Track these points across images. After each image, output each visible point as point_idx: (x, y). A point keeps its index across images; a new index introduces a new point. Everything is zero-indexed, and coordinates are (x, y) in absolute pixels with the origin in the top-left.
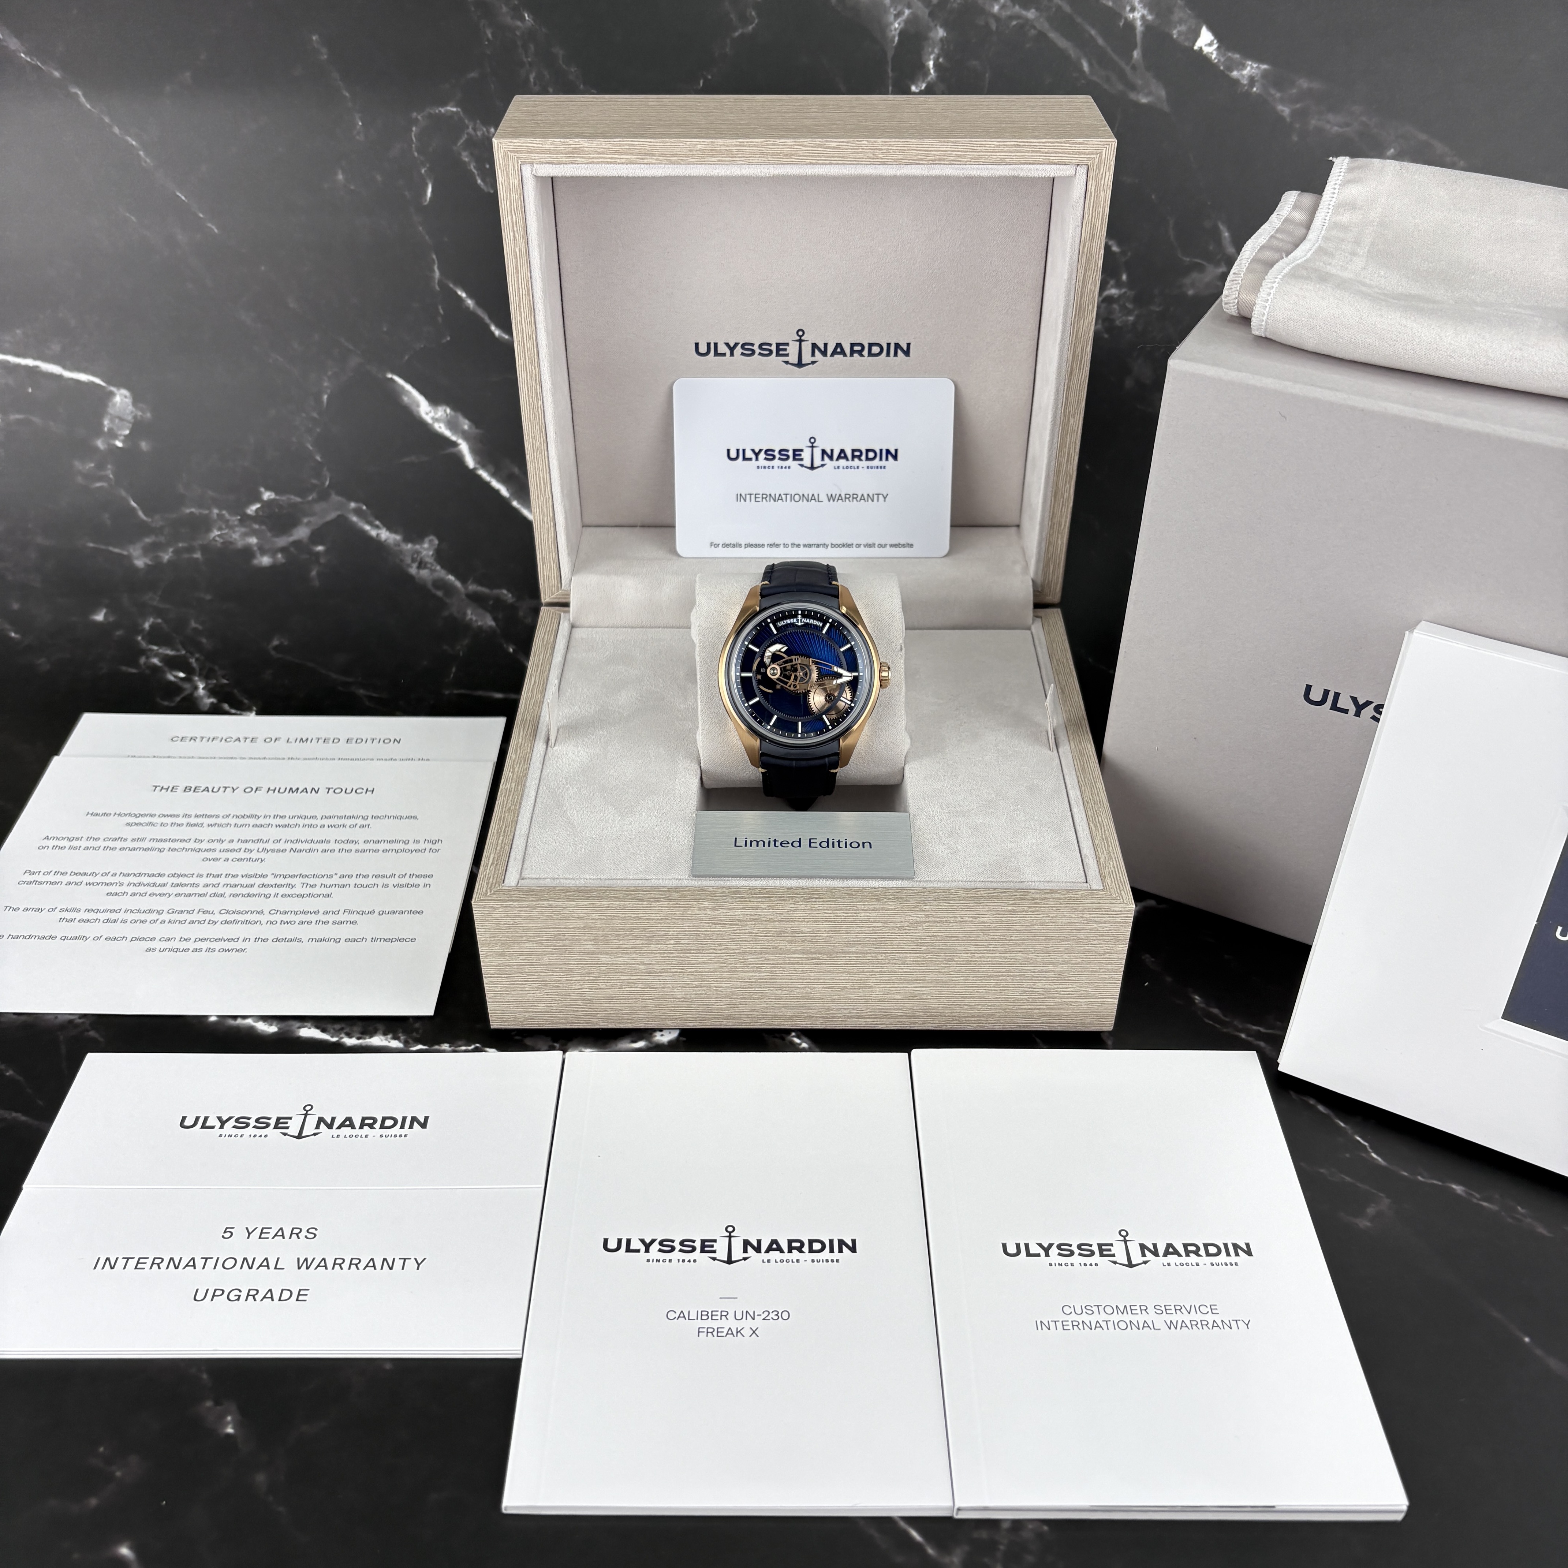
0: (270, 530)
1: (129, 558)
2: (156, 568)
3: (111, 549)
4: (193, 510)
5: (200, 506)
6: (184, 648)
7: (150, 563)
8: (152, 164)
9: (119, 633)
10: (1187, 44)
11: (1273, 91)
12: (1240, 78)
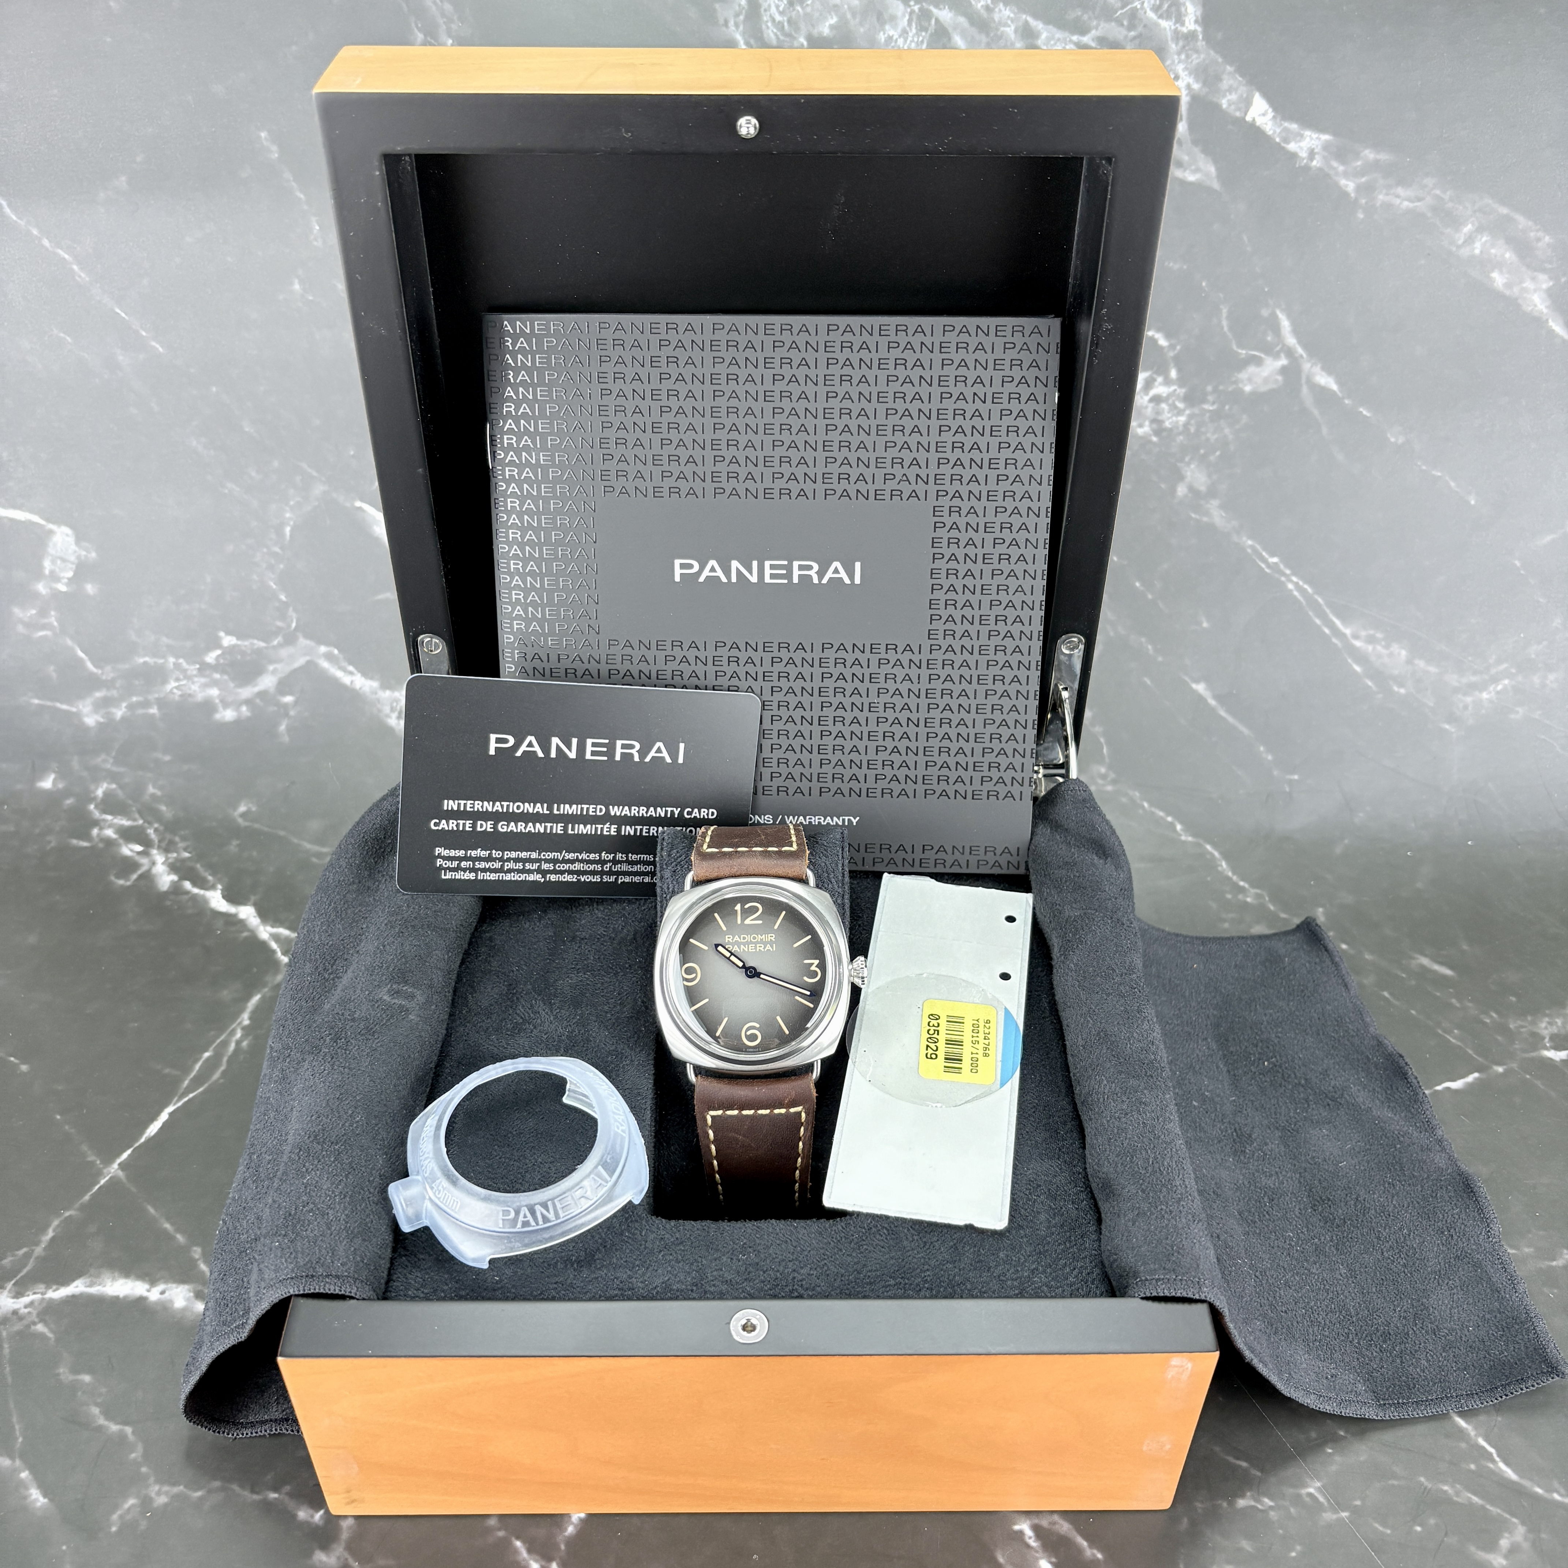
0: (233, 679)
1: (78, 715)
2: (108, 726)
3: (58, 705)
4: (147, 659)
5: (155, 655)
6: (142, 817)
7: (102, 720)
8: (87, 279)
9: (69, 802)
10: (1238, 114)
11: (1335, 164)
12: (1298, 150)
